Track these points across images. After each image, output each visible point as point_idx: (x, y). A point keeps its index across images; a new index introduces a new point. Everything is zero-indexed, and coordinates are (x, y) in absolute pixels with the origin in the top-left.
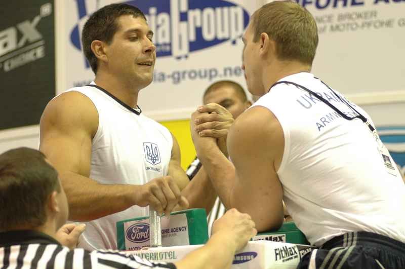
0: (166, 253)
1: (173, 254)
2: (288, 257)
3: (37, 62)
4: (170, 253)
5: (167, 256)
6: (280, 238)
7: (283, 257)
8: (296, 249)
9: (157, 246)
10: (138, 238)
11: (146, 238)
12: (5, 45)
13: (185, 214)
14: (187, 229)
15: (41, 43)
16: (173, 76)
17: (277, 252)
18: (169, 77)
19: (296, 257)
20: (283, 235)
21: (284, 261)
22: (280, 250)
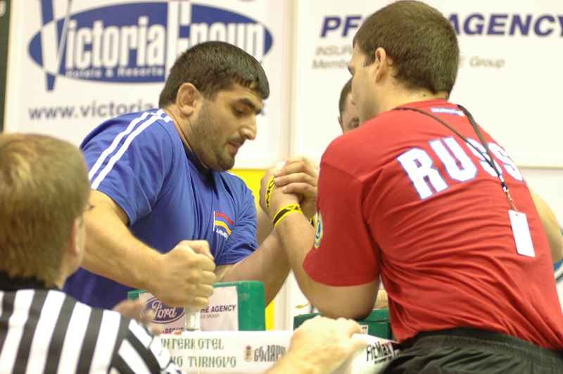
0: (208, 340)
1: (218, 342)
2: (381, 358)
4: (215, 341)
5: (210, 344)
7: (376, 357)
8: (391, 348)
9: (193, 330)
10: (160, 317)
11: (172, 318)
13: (235, 287)
14: (236, 308)
17: (369, 349)
20: (365, 325)
21: (376, 362)
22: (372, 347)
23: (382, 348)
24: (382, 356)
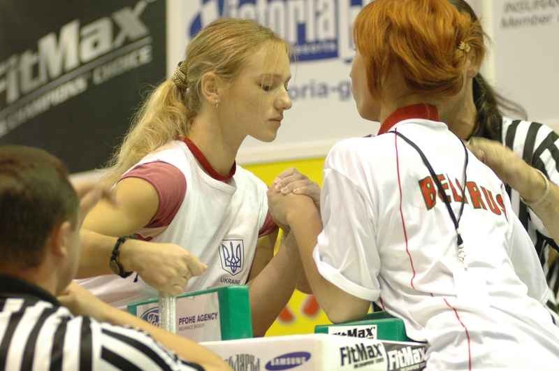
2: (365, 361)
3: (142, 69)
6: (369, 330)
7: (355, 361)
8: (382, 349)
12: (96, 45)
13: (216, 293)
14: (218, 316)
15: (147, 40)
16: (339, 89)
17: (345, 352)
18: (334, 89)
19: (379, 361)
20: (373, 326)
21: (356, 366)
22: (350, 349)
23: (367, 350)
24: (366, 358)
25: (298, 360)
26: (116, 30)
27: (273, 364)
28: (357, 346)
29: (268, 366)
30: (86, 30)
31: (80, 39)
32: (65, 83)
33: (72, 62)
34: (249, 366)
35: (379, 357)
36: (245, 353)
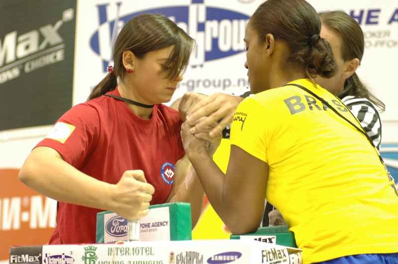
1: (150, 250)
2: (276, 261)
3: (57, 64)
4: (147, 249)
5: (144, 251)
6: (270, 240)
7: (270, 260)
8: (286, 253)
11: (126, 233)
12: (27, 47)
13: (168, 207)
14: (169, 224)
15: (62, 46)
16: (187, 84)
17: (265, 253)
18: (183, 84)
19: (285, 261)
20: (273, 236)
22: (267, 252)
23: (277, 253)
24: (277, 259)
25: (232, 257)
26: (41, 38)
27: (213, 259)
28: (271, 249)
29: (209, 261)
30: (21, 38)
31: (17, 43)
32: (6, 71)
33: (11, 57)
34: (195, 260)
35: (284, 258)
36: (192, 250)
